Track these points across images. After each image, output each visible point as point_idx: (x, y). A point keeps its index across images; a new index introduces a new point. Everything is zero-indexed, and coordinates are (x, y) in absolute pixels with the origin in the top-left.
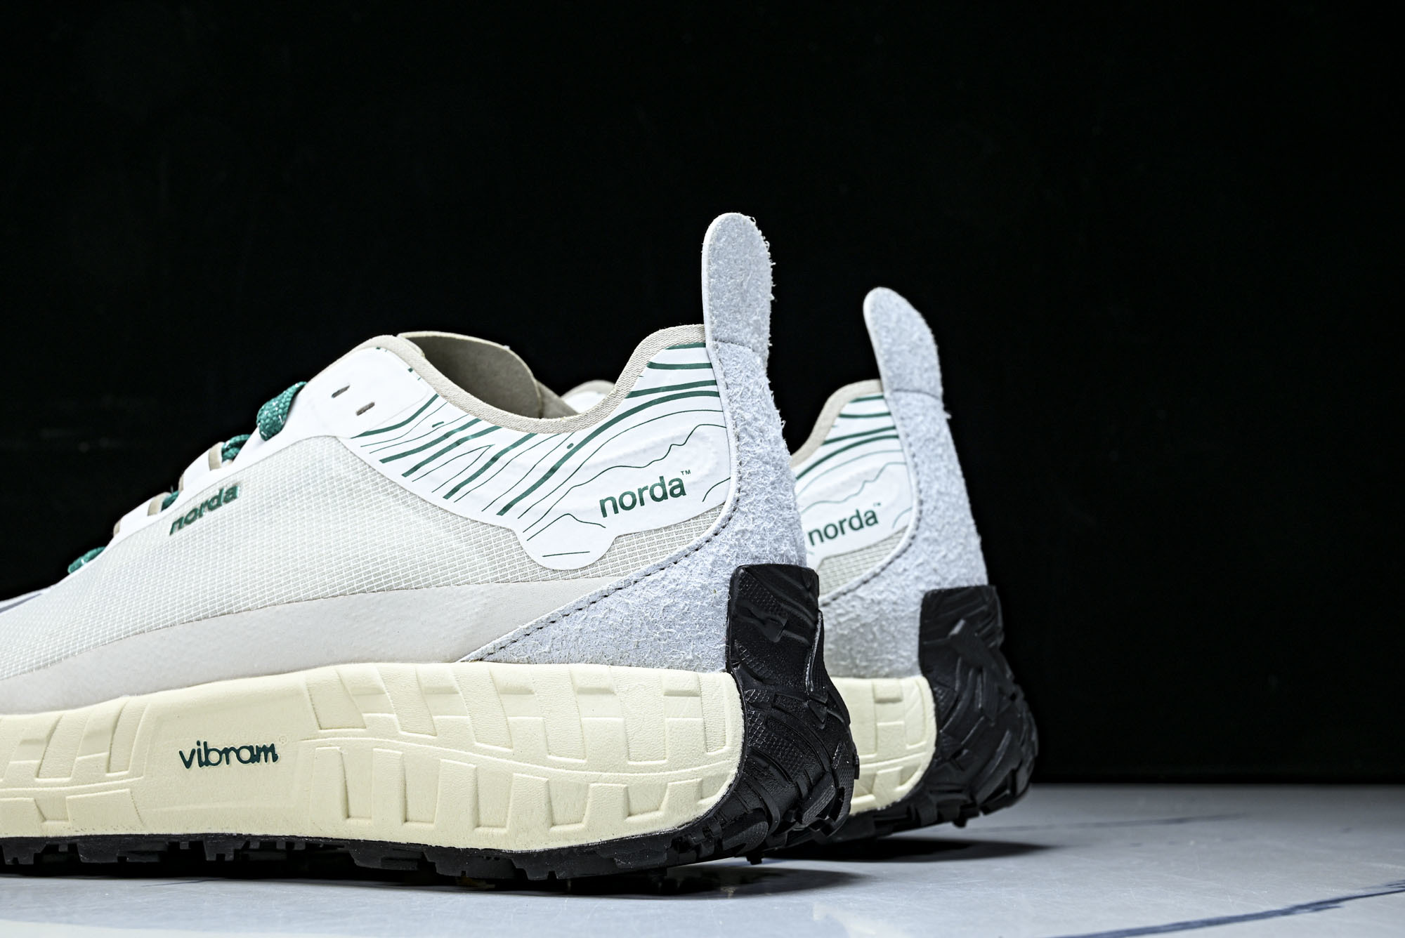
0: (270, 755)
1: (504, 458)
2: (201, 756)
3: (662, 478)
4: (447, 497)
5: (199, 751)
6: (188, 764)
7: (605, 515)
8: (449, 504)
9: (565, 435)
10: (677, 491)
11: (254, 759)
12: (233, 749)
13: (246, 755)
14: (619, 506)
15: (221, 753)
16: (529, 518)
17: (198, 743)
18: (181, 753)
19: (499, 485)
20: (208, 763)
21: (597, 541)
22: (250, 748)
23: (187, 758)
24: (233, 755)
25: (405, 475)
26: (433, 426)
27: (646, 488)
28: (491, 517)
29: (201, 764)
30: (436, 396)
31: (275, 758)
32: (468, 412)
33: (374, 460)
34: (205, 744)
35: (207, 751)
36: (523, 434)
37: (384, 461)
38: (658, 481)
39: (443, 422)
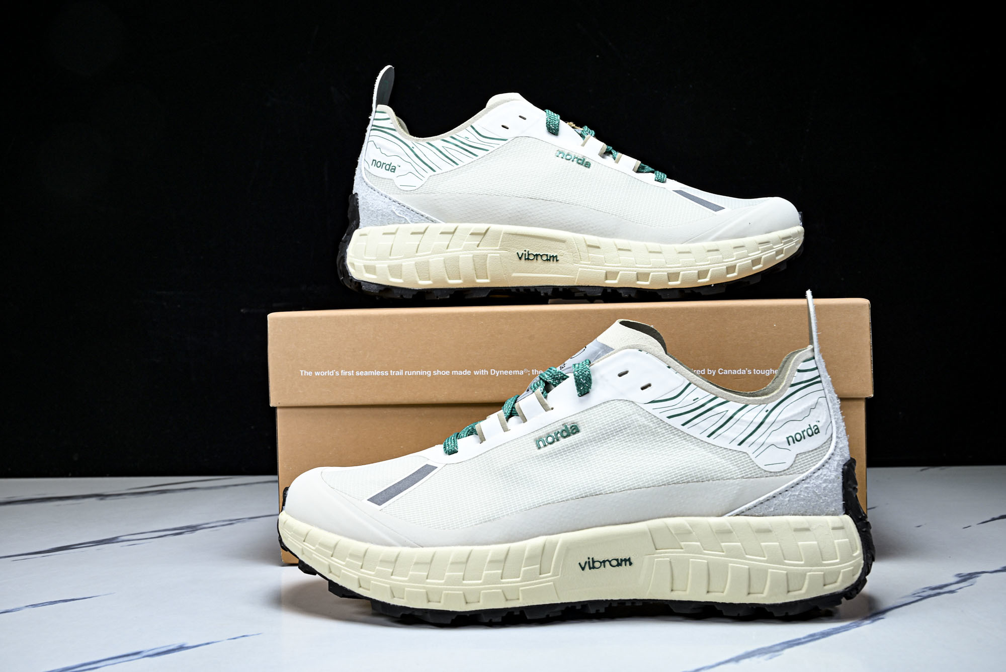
0: (628, 563)
1: (736, 417)
2: (591, 564)
3: (809, 425)
4: (709, 436)
5: (589, 562)
6: (583, 569)
7: (789, 445)
8: (710, 440)
9: (763, 406)
10: (817, 431)
11: (619, 565)
12: (608, 560)
13: (614, 563)
14: (795, 440)
15: (601, 563)
16: (754, 447)
17: (589, 558)
18: (580, 564)
19: (735, 431)
20: (594, 568)
21: (787, 457)
22: (617, 560)
23: (583, 565)
24: (607, 563)
25: (683, 425)
26: (694, 400)
27: (804, 431)
28: (734, 446)
29: (590, 568)
30: (689, 384)
31: (631, 564)
32: (711, 393)
33: (664, 417)
34: (593, 558)
35: (594, 562)
36: (743, 405)
37: (669, 417)
38: (809, 427)
39: (698, 398)
